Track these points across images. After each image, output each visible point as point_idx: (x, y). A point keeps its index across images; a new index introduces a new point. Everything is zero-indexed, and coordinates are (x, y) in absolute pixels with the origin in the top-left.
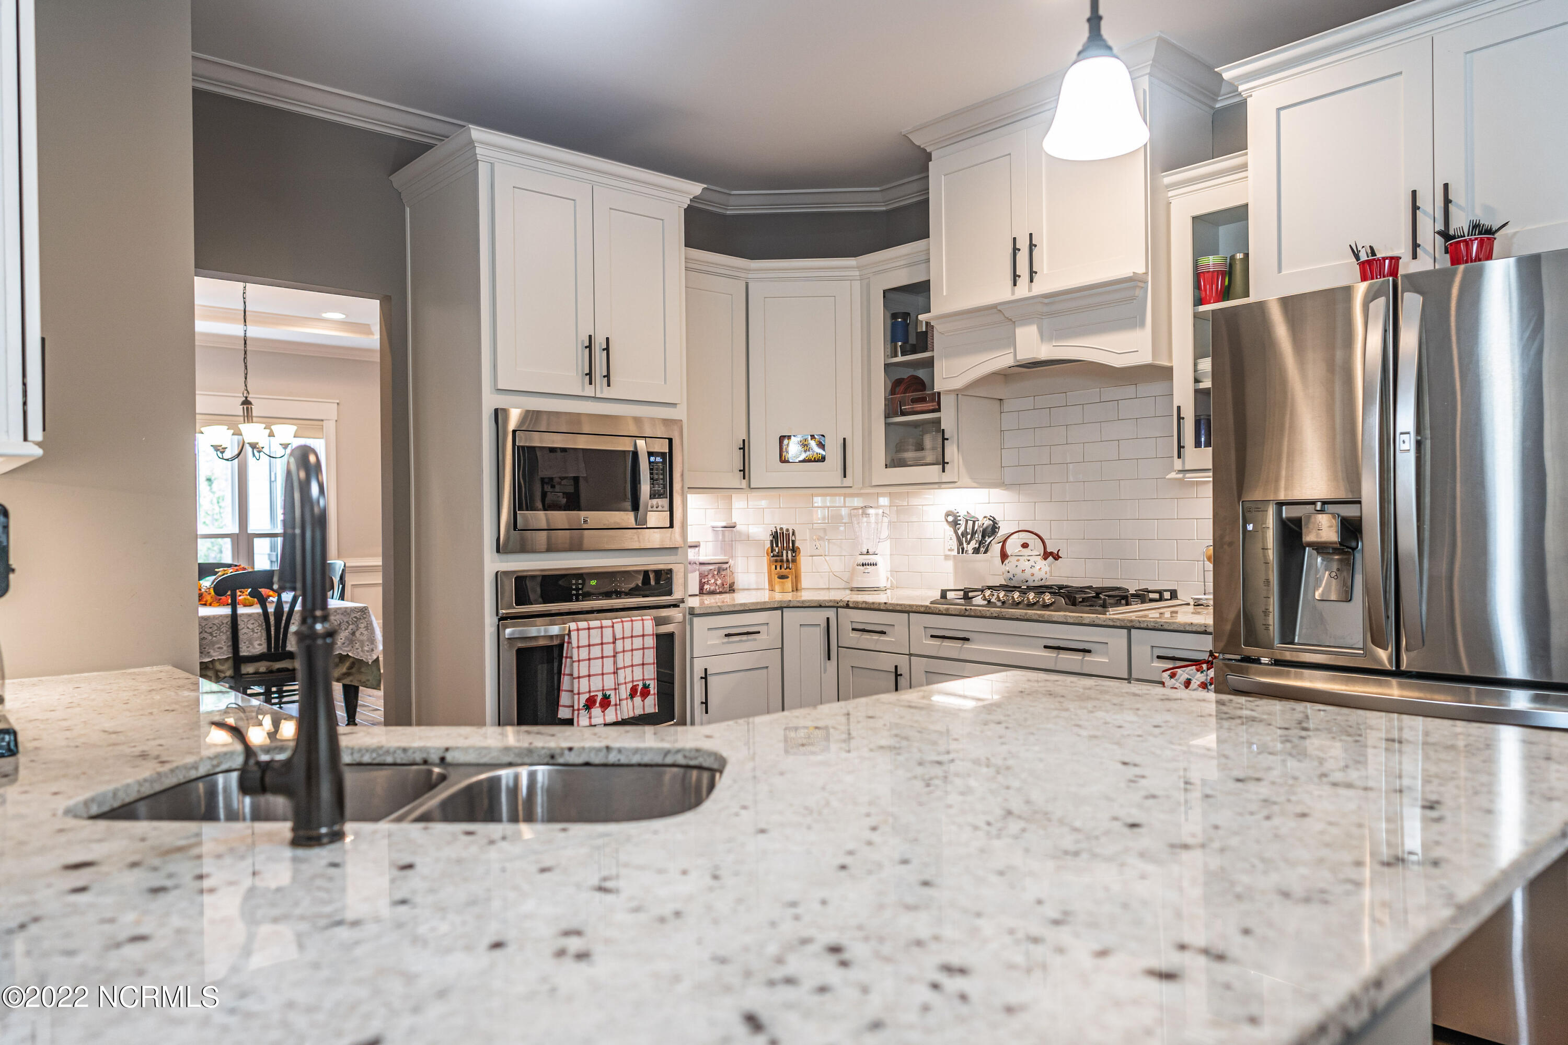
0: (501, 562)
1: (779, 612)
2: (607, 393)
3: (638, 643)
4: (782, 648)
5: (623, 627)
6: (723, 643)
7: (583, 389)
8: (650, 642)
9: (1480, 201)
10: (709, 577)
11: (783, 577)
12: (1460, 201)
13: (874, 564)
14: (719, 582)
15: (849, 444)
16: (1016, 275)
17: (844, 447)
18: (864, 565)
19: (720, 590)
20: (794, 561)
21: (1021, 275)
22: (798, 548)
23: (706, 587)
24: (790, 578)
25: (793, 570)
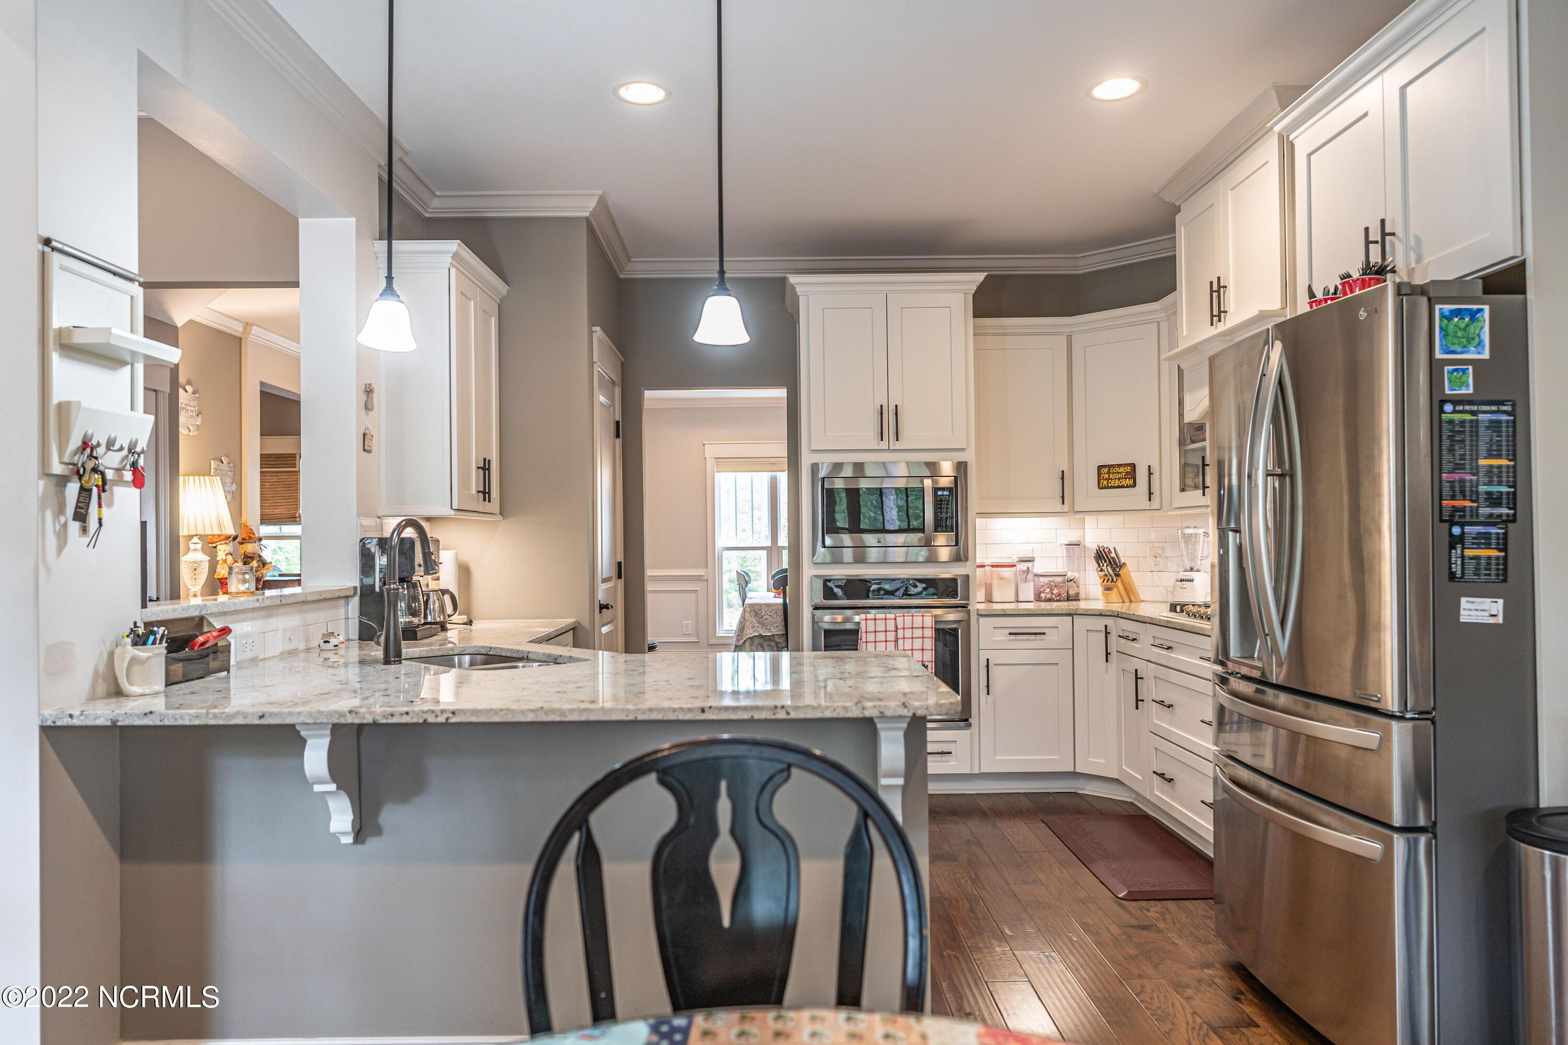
0: (815, 569)
1: (1070, 618)
2: (898, 446)
3: (918, 633)
4: (1073, 649)
5: (904, 620)
6: (1009, 640)
7: (879, 445)
8: (929, 633)
9: (1413, 231)
10: (1045, 587)
11: (1108, 589)
12: (1400, 232)
13: (1192, 581)
14: (1055, 591)
15: (1155, 470)
16: (1212, 316)
17: (1150, 474)
18: (1182, 580)
19: (1058, 598)
20: (1117, 575)
21: (1217, 314)
22: (1124, 564)
23: (1043, 595)
24: (1115, 590)
25: (1119, 583)
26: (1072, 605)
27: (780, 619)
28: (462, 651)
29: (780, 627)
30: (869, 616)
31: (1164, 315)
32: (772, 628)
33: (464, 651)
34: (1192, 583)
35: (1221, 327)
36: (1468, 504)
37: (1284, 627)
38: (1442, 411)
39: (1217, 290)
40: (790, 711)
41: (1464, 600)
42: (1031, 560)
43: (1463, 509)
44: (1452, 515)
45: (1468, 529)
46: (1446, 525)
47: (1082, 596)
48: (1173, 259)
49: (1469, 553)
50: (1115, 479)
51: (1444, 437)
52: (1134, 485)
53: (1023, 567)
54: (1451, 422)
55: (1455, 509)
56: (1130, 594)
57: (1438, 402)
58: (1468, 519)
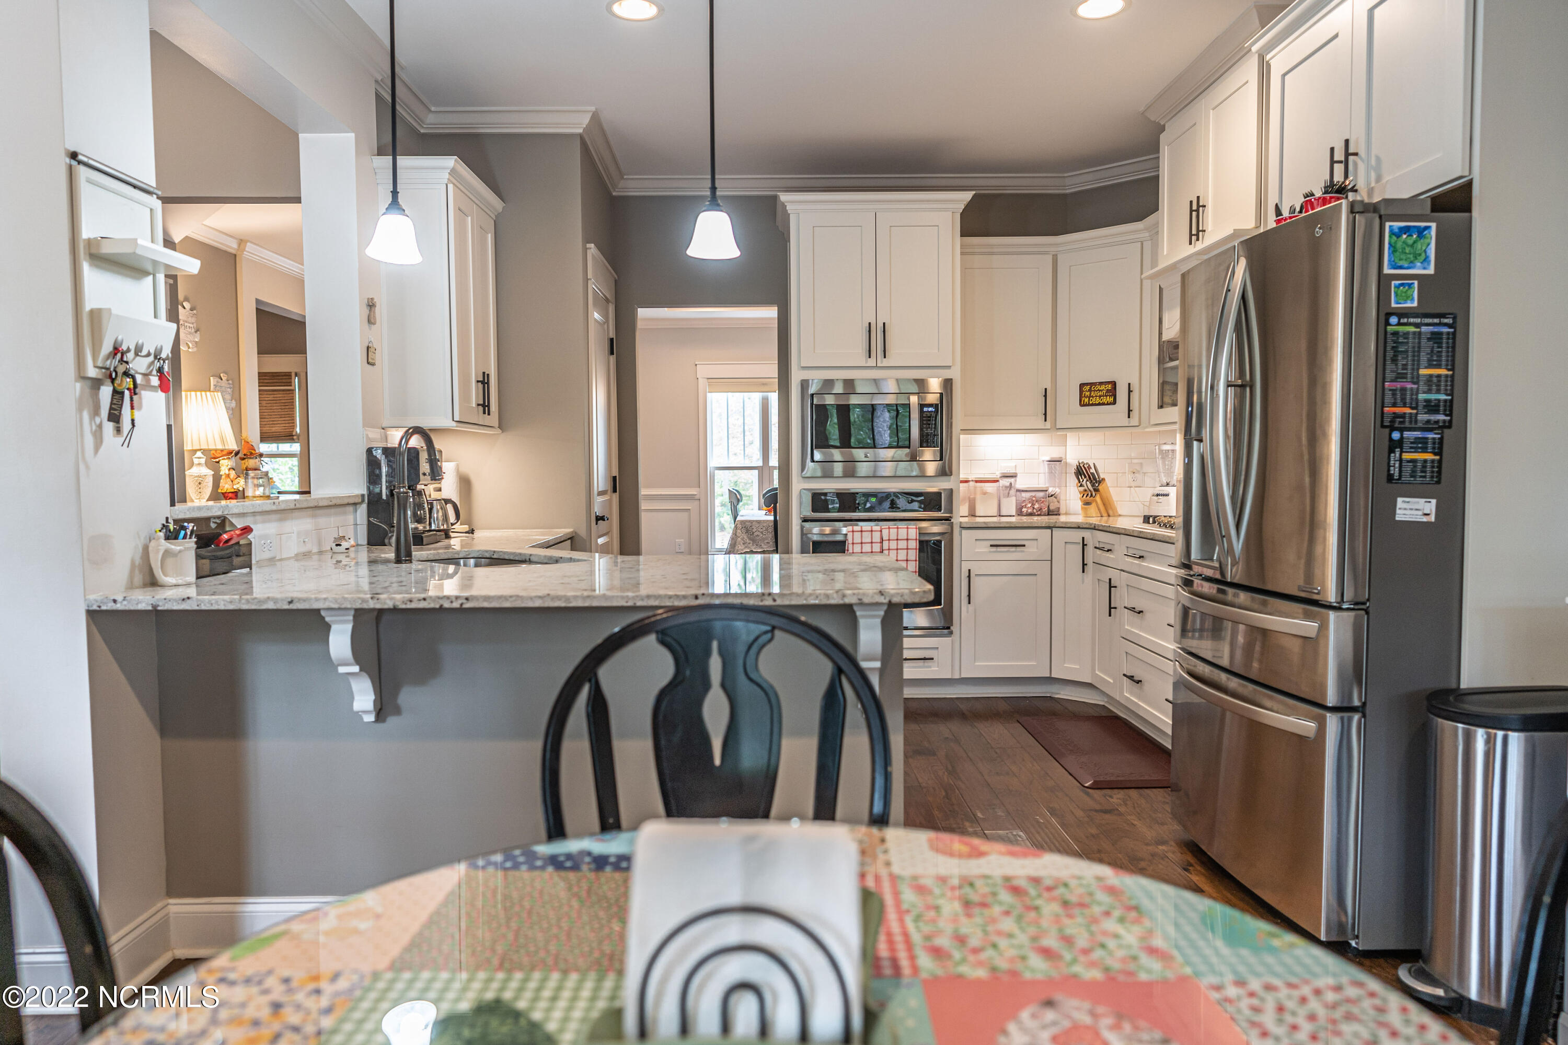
0: (805, 483)
1: (1049, 531)
2: (886, 363)
3: (902, 544)
4: (1051, 560)
5: (889, 532)
6: (990, 552)
7: (866, 362)
8: (913, 544)
9: (1374, 152)
10: (1027, 502)
11: (1087, 504)
12: (1362, 153)
13: (1167, 495)
14: (1037, 506)
15: (1135, 387)
16: (1191, 235)
17: (1130, 391)
18: (1158, 495)
19: (1039, 513)
20: (1096, 490)
21: (1195, 234)
22: (1103, 479)
23: (1024, 510)
24: (1094, 504)
25: (1098, 498)
26: (1052, 519)
27: (770, 536)
28: (467, 555)
29: (771, 543)
30: (856, 528)
31: (1147, 234)
32: (763, 544)
33: (469, 555)
34: (1167, 497)
35: (1199, 246)
36: (1408, 411)
37: (1239, 529)
38: (1387, 323)
39: (1196, 209)
40: (776, 598)
41: (1400, 500)
42: (1014, 476)
43: (1403, 416)
44: (1392, 421)
45: (1406, 434)
46: (1387, 430)
47: (1062, 511)
48: (1156, 178)
49: (1406, 456)
50: (1096, 396)
51: (1389, 348)
52: (1114, 403)
53: (1005, 482)
54: (1395, 334)
55: (1396, 416)
56: (1108, 508)
57: (1385, 315)
58: (1407, 425)
